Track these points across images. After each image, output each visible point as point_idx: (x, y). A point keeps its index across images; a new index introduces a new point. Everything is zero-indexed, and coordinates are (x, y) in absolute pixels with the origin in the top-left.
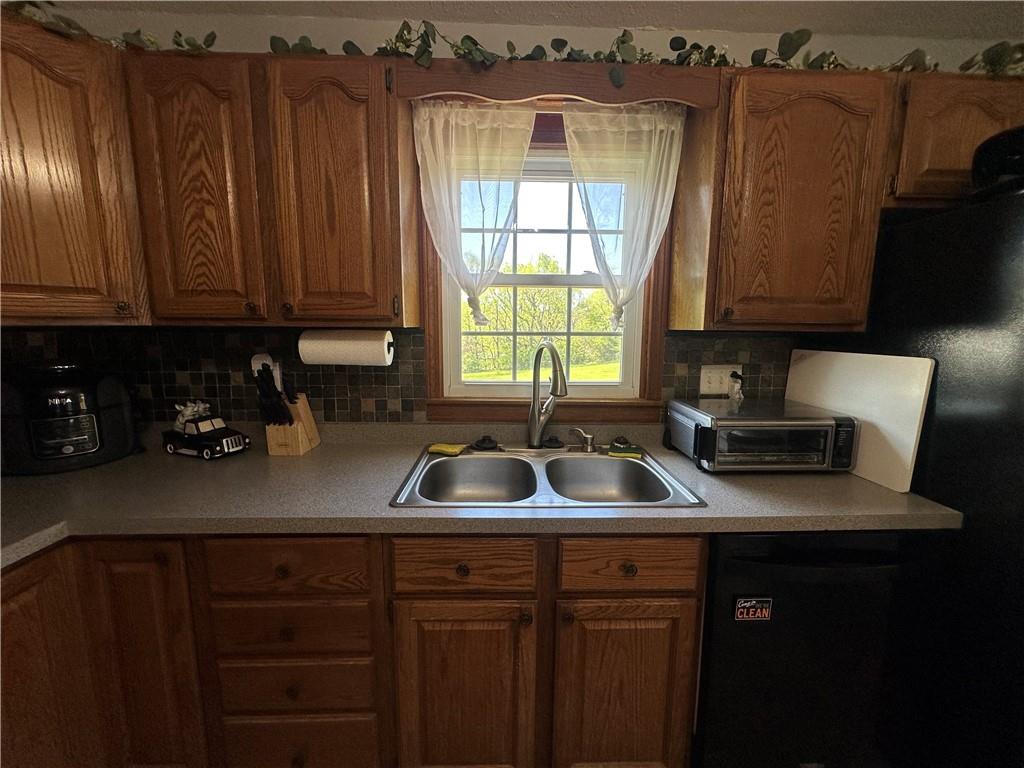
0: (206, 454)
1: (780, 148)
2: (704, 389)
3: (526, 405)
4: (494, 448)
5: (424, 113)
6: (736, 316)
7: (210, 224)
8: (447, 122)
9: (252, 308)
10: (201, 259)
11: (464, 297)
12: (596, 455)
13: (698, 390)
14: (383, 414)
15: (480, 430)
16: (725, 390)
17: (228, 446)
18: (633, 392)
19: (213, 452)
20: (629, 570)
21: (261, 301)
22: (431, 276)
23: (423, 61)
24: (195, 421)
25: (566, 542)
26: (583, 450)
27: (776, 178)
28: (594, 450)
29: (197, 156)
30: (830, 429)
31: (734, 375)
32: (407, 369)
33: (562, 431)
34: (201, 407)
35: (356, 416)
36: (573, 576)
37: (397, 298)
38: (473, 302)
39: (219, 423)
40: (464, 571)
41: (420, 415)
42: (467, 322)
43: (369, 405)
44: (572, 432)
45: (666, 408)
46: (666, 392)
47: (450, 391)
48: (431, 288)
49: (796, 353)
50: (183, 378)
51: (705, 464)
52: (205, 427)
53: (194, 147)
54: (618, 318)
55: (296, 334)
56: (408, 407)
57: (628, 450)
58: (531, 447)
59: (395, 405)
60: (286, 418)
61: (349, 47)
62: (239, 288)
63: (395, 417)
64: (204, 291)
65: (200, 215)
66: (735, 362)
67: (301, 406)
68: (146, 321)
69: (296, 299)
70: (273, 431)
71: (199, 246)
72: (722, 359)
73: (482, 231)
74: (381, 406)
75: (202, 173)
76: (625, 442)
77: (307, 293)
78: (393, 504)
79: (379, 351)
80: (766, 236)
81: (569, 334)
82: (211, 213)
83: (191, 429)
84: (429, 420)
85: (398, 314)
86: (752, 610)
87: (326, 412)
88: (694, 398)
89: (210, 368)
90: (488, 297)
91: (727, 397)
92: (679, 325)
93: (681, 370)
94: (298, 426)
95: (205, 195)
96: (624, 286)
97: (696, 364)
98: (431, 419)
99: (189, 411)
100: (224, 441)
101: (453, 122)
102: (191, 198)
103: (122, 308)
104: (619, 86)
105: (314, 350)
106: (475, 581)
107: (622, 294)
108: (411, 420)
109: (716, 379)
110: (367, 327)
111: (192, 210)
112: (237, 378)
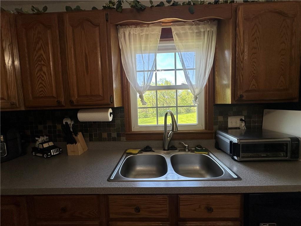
0: (45, 156)
1: (258, 31)
2: (230, 125)
3: (163, 134)
4: (151, 150)
5: (121, 31)
6: (244, 98)
7: (44, 73)
8: (130, 33)
9: (59, 102)
10: (41, 85)
11: (138, 95)
12: (189, 153)
13: (227, 126)
14: (110, 139)
15: (145, 143)
16: (238, 126)
17: (53, 152)
18: (202, 127)
19: (47, 155)
20: (209, 209)
21: (62, 100)
22: (126, 88)
23: (119, 10)
24: (42, 143)
25: (181, 197)
26: (185, 151)
27: (257, 43)
28: (189, 151)
29: (40, 49)
30: (288, 142)
31: (241, 120)
32: (118, 122)
33: (176, 143)
34: (45, 138)
35: (100, 139)
36: (185, 211)
37: (112, 96)
38: (141, 97)
39: (51, 144)
40: (138, 210)
41: (123, 138)
42: (139, 104)
43: (105, 135)
44: (180, 143)
45: (216, 133)
46: (215, 127)
47: (134, 129)
48: (126, 92)
49: (266, 111)
50: (40, 127)
51: (236, 158)
52: (46, 145)
53: (39, 46)
54: (196, 100)
55: (77, 111)
56: (119, 135)
57: (202, 150)
58: (164, 150)
59: (114, 135)
60: (74, 142)
61: (94, 9)
62: (55, 95)
63: (114, 139)
64: (42, 97)
65: (41, 70)
66: (242, 115)
67: (80, 137)
68: (23, 109)
69: (75, 98)
70: (69, 146)
71: (40, 81)
72: (236, 114)
73: (144, 71)
74: (109, 135)
75: (42, 55)
76: (201, 147)
77: (79, 96)
78: (109, 180)
79: (107, 116)
80: (254, 66)
81: (177, 107)
82: (45, 69)
83: (41, 146)
84: (126, 140)
85: (112, 102)
87: (90, 138)
88: (226, 130)
89: (50, 124)
90: (147, 95)
91: (239, 128)
92: (219, 102)
93: (221, 119)
94: (78, 145)
95: (43, 63)
96: (197, 88)
97: (226, 116)
98: (128, 140)
99: (40, 140)
100: (52, 151)
101: (132, 33)
102: (38, 64)
103: (13, 104)
104: (192, 13)
105: (83, 116)
106: (143, 214)
107: (197, 91)
108: (120, 140)
109: (234, 122)
110: (103, 107)
111: (38, 68)
112: (59, 127)
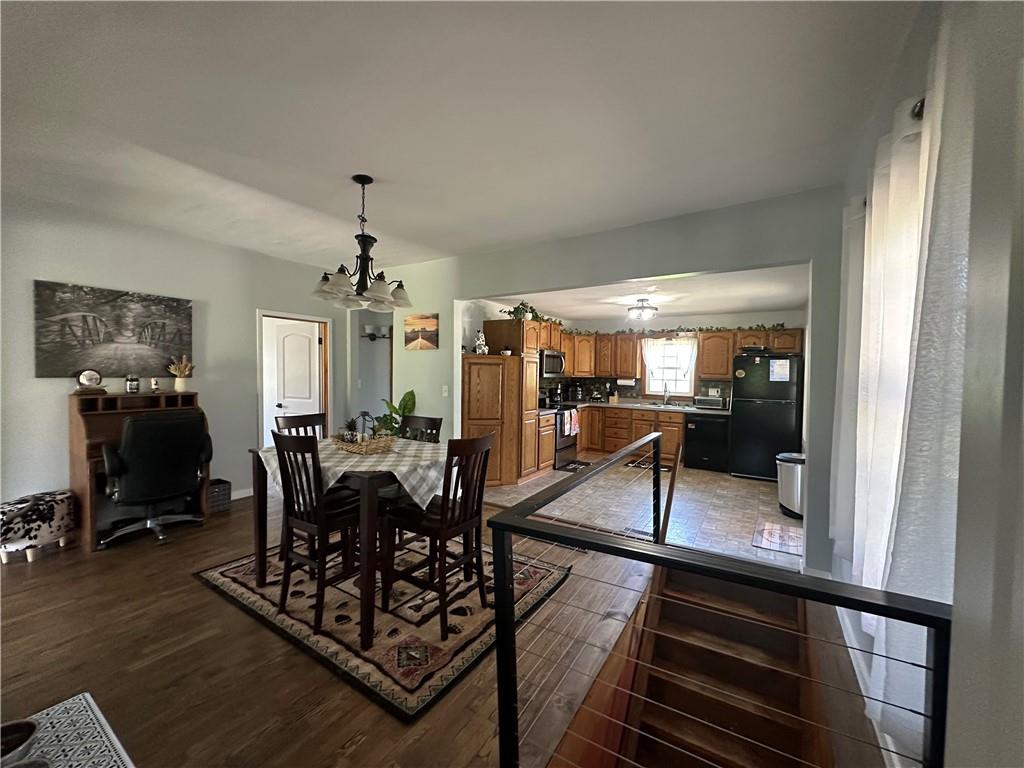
3: (663, 396)
10: (604, 367)
11: (651, 373)
14: (632, 396)
15: (652, 401)
18: (691, 394)
20: (672, 418)
21: (612, 374)
22: (644, 368)
24: (597, 395)
32: (638, 387)
33: (671, 401)
35: (627, 396)
36: (661, 418)
37: (636, 372)
38: (653, 373)
41: (640, 396)
42: (651, 377)
43: (629, 395)
47: (647, 393)
48: (644, 370)
50: (592, 387)
55: (616, 379)
56: (638, 395)
58: (664, 405)
59: (635, 394)
60: (613, 395)
61: (631, 330)
62: (609, 371)
63: (635, 396)
64: (604, 372)
65: (604, 359)
67: (616, 393)
68: (593, 376)
69: (619, 373)
70: (611, 398)
72: (713, 387)
74: (631, 394)
77: (621, 372)
79: (632, 383)
82: (606, 359)
85: (637, 376)
86: (690, 425)
87: (620, 396)
89: (597, 385)
90: (655, 372)
93: (703, 389)
97: (707, 388)
98: (642, 397)
102: (603, 357)
103: (590, 375)
105: (620, 382)
106: (645, 418)
108: (638, 398)
110: (631, 378)
112: (603, 388)
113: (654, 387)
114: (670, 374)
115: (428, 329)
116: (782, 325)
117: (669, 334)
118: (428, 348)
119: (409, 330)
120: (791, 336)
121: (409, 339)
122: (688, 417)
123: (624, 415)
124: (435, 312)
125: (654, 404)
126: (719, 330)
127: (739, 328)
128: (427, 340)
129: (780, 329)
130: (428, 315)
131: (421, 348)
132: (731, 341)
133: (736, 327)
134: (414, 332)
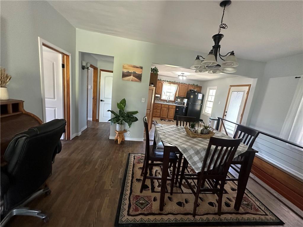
6: (179, 96)
18: (173, 100)
20: (172, 107)
25: (170, 105)
30: (183, 102)
36: (170, 107)
42: (164, 94)
46: (175, 100)
47: (162, 99)
54: (173, 95)
56: (159, 99)
58: (167, 103)
72: (180, 99)
79: (159, 96)
80: (181, 92)
86: (177, 109)
88: (177, 101)
92: (176, 96)
93: (177, 99)
96: (174, 93)
97: (178, 99)
105: (156, 95)
106: (165, 107)
110: (159, 94)
113: (164, 97)
114: (168, 94)
115: (137, 73)
116: (198, 85)
117: (171, 83)
118: (136, 81)
119: (125, 71)
120: (200, 88)
121: (125, 75)
122: (177, 107)
123: (160, 105)
124: (141, 66)
125: (164, 102)
126: (184, 83)
127: (189, 84)
128: (136, 77)
129: (197, 86)
130: (138, 66)
131: (132, 81)
132: (187, 87)
133: (188, 84)
134: (128, 72)
